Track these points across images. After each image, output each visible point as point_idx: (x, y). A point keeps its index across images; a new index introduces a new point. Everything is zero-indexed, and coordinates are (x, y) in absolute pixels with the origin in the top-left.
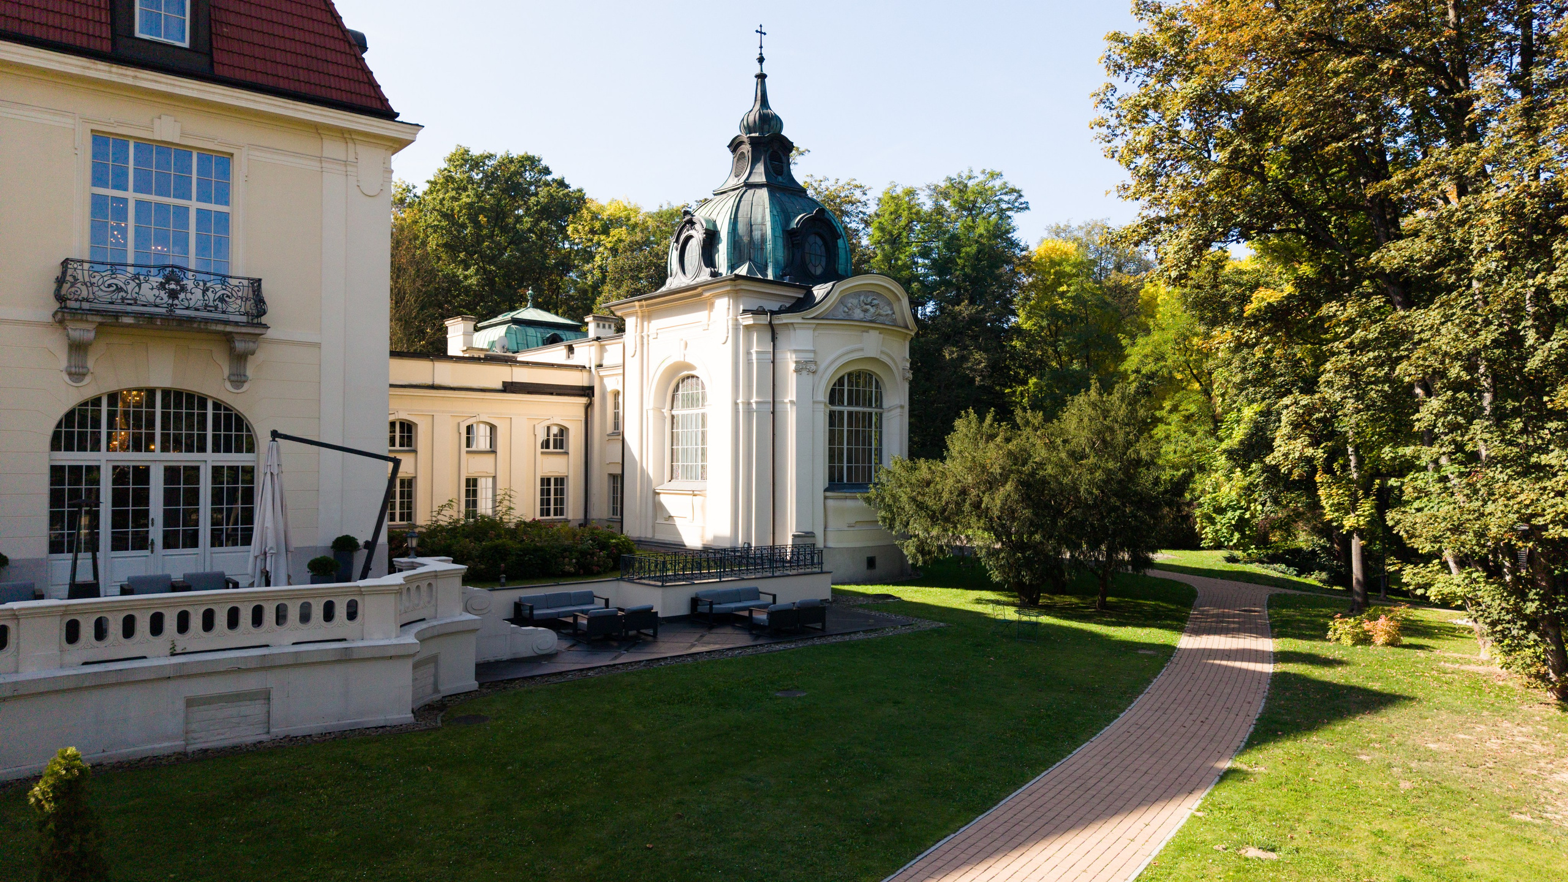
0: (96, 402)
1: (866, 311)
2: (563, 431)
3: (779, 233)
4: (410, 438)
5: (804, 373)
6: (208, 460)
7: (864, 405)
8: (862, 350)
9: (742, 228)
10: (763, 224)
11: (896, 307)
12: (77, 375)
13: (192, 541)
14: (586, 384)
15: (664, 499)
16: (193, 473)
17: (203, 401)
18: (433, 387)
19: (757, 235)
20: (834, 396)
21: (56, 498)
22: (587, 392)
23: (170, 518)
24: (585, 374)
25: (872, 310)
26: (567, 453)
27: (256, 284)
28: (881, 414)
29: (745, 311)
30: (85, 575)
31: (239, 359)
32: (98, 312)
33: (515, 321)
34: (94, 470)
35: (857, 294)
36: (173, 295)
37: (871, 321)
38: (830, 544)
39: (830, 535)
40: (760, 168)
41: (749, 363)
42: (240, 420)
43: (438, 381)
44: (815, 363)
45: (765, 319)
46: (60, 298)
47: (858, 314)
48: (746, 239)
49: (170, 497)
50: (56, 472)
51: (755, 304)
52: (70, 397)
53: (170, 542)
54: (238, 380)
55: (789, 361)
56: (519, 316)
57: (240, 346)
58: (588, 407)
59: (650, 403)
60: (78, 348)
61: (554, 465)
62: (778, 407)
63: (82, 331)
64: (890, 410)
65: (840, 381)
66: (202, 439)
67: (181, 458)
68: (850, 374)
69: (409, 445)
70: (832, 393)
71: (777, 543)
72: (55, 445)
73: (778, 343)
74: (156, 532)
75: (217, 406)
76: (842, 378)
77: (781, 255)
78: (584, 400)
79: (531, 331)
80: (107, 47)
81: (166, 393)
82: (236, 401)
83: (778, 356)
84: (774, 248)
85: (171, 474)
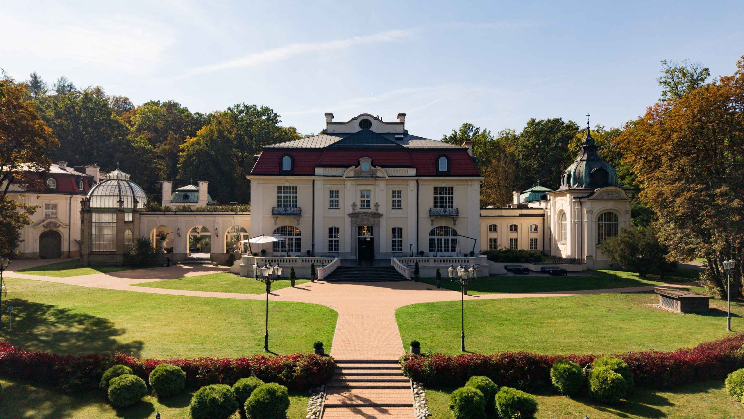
0: (435, 228)
1: (608, 196)
2: (537, 227)
3: (588, 173)
4: (496, 229)
5: (589, 214)
6: (450, 238)
7: (610, 221)
8: (607, 207)
9: (577, 174)
10: (583, 172)
11: (621, 194)
12: (432, 225)
13: (448, 251)
14: (543, 213)
15: (559, 246)
16: (448, 240)
17: (449, 228)
18: (501, 216)
19: (581, 175)
20: (600, 219)
21: (430, 243)
22: (543, 215)
23: (445, 247)
24: (543, 211)
25: (610, 196)
26: (538, 232)
27: (457, 209)
28: (617, 224)
29: (574, 198)
30: (435, 255)
31: (455, 221)
32: (435, 215)
33: (532, 191)
34: (435, 239)
35: (605, 192)
36: (445, 212)
37: (610, 199)
38: (598, 259)
39: (598, 257)
40: (586, 155)
41: (575, 211)
42: (455, 230)
43: (502, 215)
44: (592, 211)
45: (578, 200)
46: (430, 213)
47: (606, 197)
48: (578, 177)
49: (445, 244)
50: (430, 239)
51: (576, 195)
52: (431, 228)
53: (445, 251)
54: (455, 224)
55: (585, 210)
56: (534, 190)
57: (455, 219)
58: (544, 219)
59: (556, 220)
60: (432, 221)
61: (534, 236)
62: (582, 222)
63: (433, 218)
64: (621, 222)
65: (602, 215)
66: (450, 234)
67: (447, 237)
68: (605, 213)
69: (496, 230)
70: (599, 219)
71: (583, 258)
72: (429, 236)
73: (582, 206)
74: (443, 249)
75: (452, 229)
76: (602, 214)
77: (588, 180)
78: (542, 218)
79: (537, 194)
80: (435, 174)
81: (444, 227)
82: (455, 228)
83: (582, 209)
84: (586, 179)
85: (445, 240)
